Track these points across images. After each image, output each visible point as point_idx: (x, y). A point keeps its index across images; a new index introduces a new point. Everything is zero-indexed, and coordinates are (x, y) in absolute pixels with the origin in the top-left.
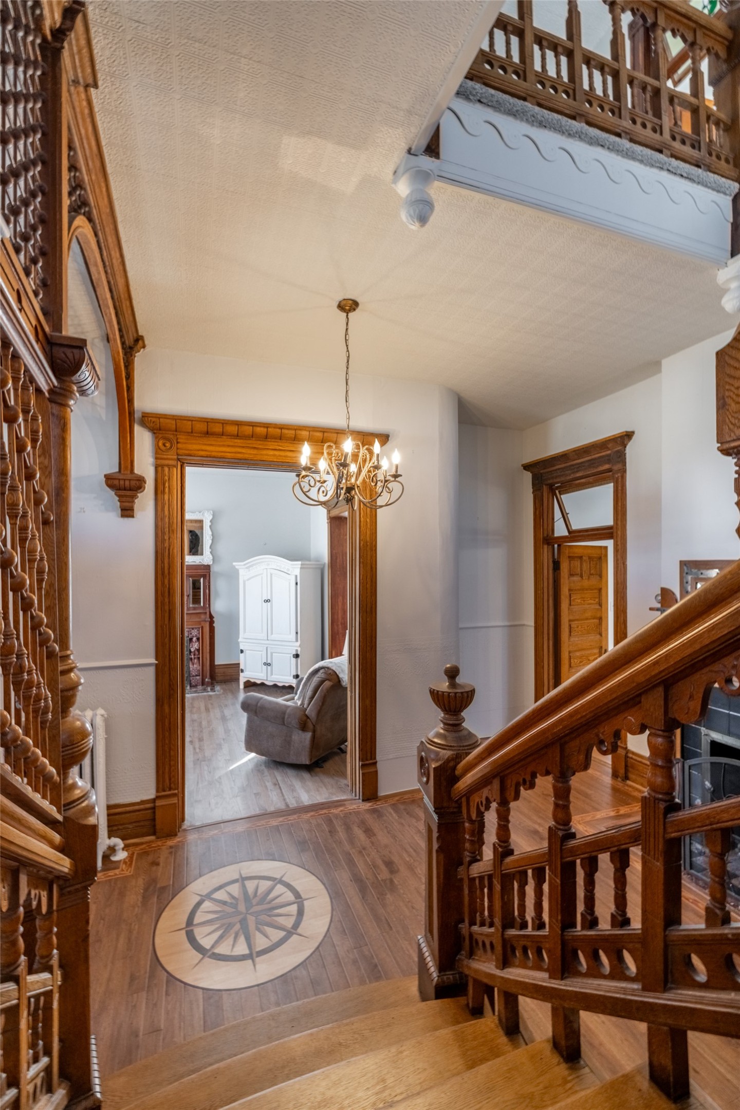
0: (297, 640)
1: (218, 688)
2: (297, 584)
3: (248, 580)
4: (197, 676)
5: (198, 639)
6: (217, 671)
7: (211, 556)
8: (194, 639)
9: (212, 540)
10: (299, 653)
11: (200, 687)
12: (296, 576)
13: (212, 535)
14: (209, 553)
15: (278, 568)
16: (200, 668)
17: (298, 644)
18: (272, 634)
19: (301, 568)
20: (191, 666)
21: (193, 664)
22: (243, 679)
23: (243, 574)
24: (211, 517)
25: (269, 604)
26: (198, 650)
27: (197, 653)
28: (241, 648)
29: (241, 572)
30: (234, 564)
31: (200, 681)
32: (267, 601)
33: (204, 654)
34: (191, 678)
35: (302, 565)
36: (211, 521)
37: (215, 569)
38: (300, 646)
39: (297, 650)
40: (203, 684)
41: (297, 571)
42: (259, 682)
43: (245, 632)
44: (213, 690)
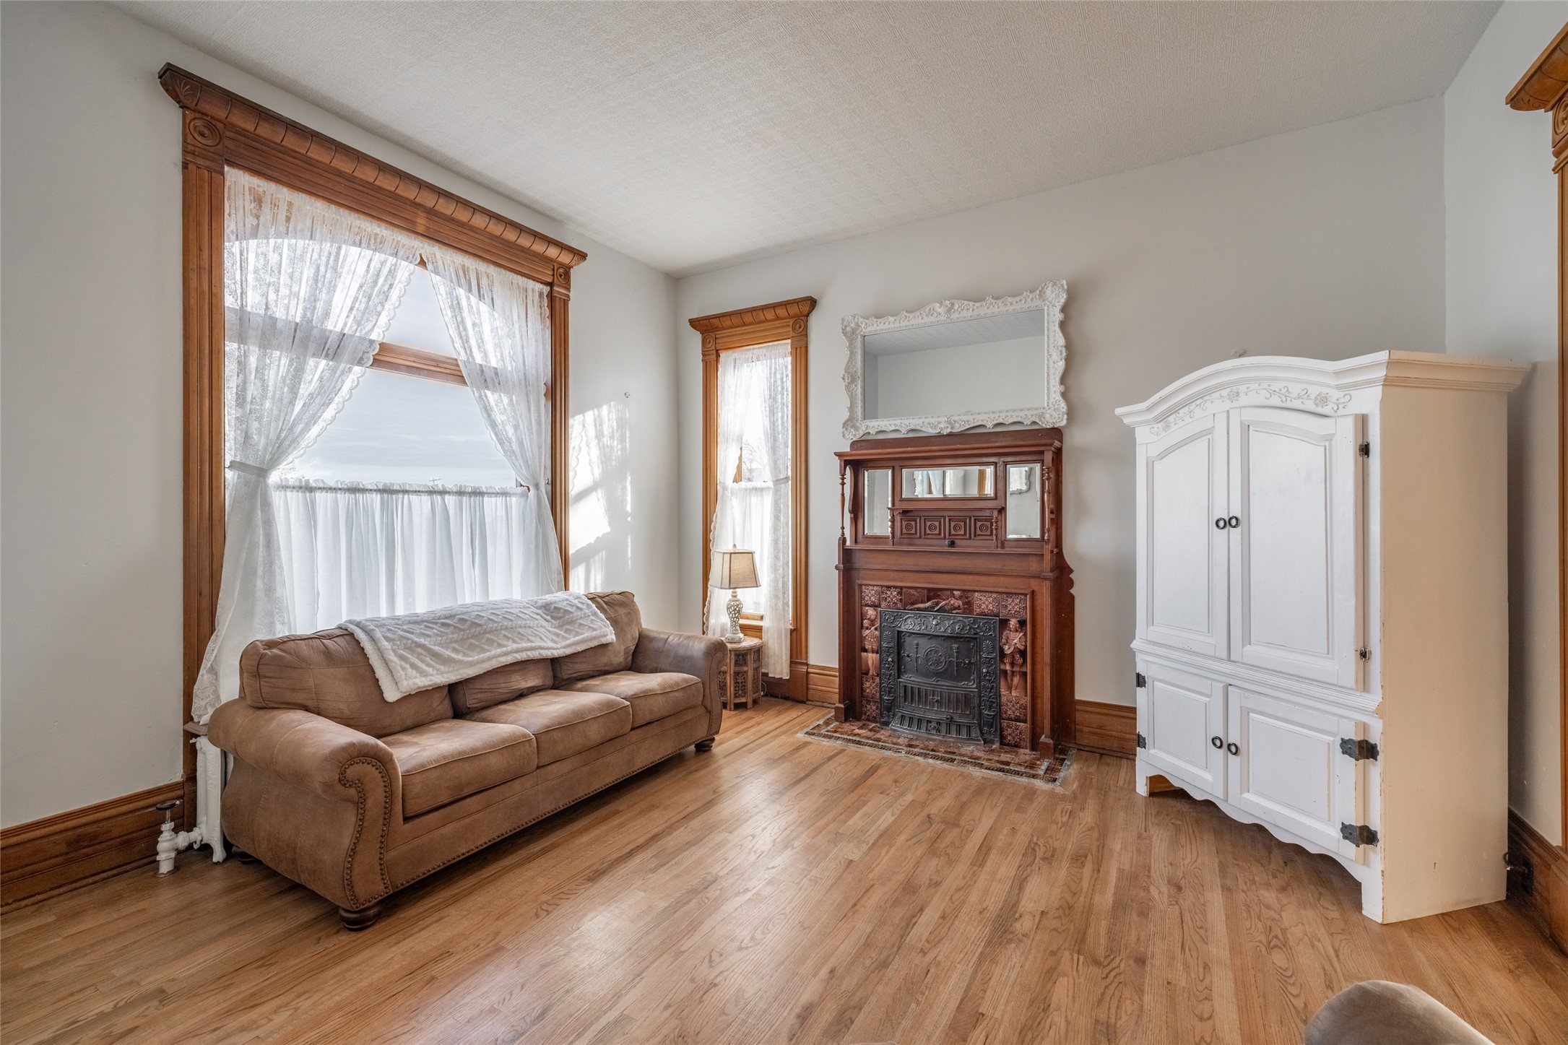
0: (1365, 685)
1: (1071, 771)
2: (1365, 450)
3: (1163, 455)
4: (1018, 720)
5: (1022, 623)
6: (1079, 717)
7: (1063, 406)
8: (1013, 622)
9: (1068, 360)
10: (1375, 738)
11: (1025, 754)
12: (1363, 421)
13: (1068, 346)
14: (1059, 397)
15: (1276, 401)
16: (1027, 700)
17: (1373, 700)
18: (1247, 640)
19: (1387, 383)
20: (1004, 691)
21: (1010, 688)
22: (1147, 764)
23: (1148, 441)
24: (1063, 299)
25: (1235, 533)
26: (1023, 653)
27: (1019, 660)
28: (1141, 669)
29: (1142, 435)
30: (1118, 411)
31: (1027, 736)
32: (1228, 523)
33: (1039, 666)
34: (1005, 724)
35: (1390, 364)
36: (1064, 310)
37: (1076, 440)
38: (1379, 712)
39: (1365, 727)
40: (1034, 745)
41: (1369, 400)
42: (1198, 796)
43: (1151, 621)
44: (1051, 775)
